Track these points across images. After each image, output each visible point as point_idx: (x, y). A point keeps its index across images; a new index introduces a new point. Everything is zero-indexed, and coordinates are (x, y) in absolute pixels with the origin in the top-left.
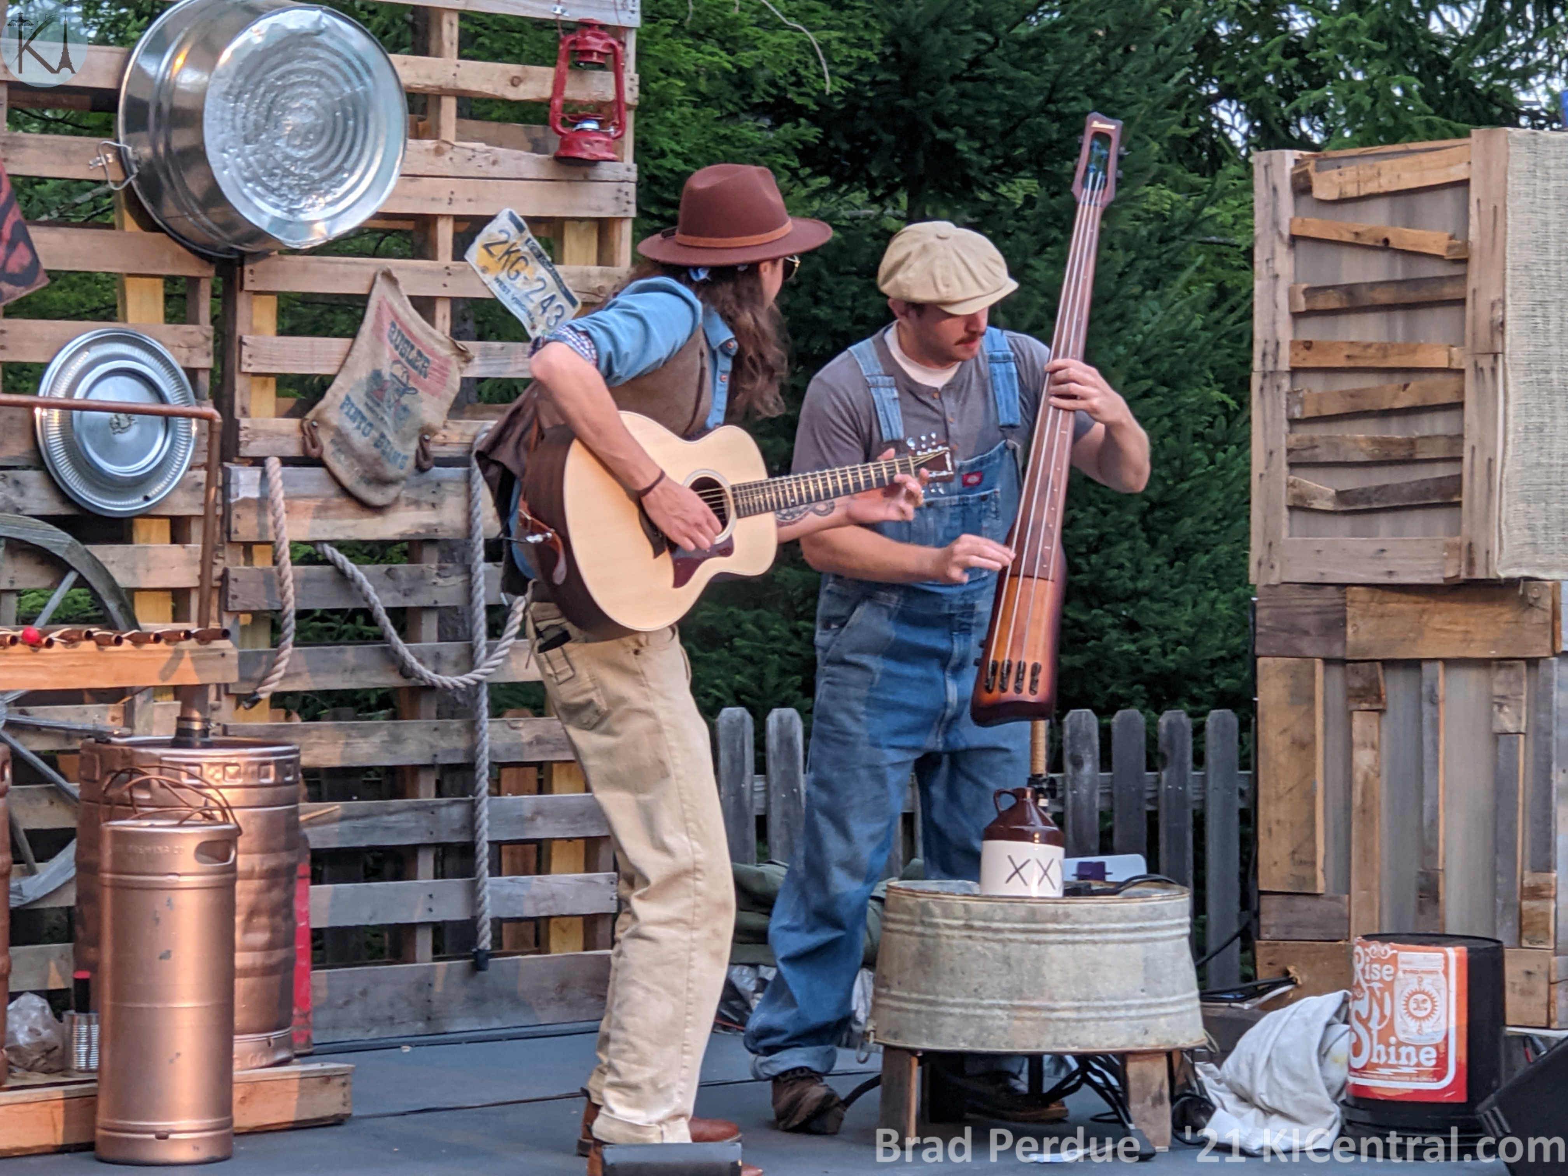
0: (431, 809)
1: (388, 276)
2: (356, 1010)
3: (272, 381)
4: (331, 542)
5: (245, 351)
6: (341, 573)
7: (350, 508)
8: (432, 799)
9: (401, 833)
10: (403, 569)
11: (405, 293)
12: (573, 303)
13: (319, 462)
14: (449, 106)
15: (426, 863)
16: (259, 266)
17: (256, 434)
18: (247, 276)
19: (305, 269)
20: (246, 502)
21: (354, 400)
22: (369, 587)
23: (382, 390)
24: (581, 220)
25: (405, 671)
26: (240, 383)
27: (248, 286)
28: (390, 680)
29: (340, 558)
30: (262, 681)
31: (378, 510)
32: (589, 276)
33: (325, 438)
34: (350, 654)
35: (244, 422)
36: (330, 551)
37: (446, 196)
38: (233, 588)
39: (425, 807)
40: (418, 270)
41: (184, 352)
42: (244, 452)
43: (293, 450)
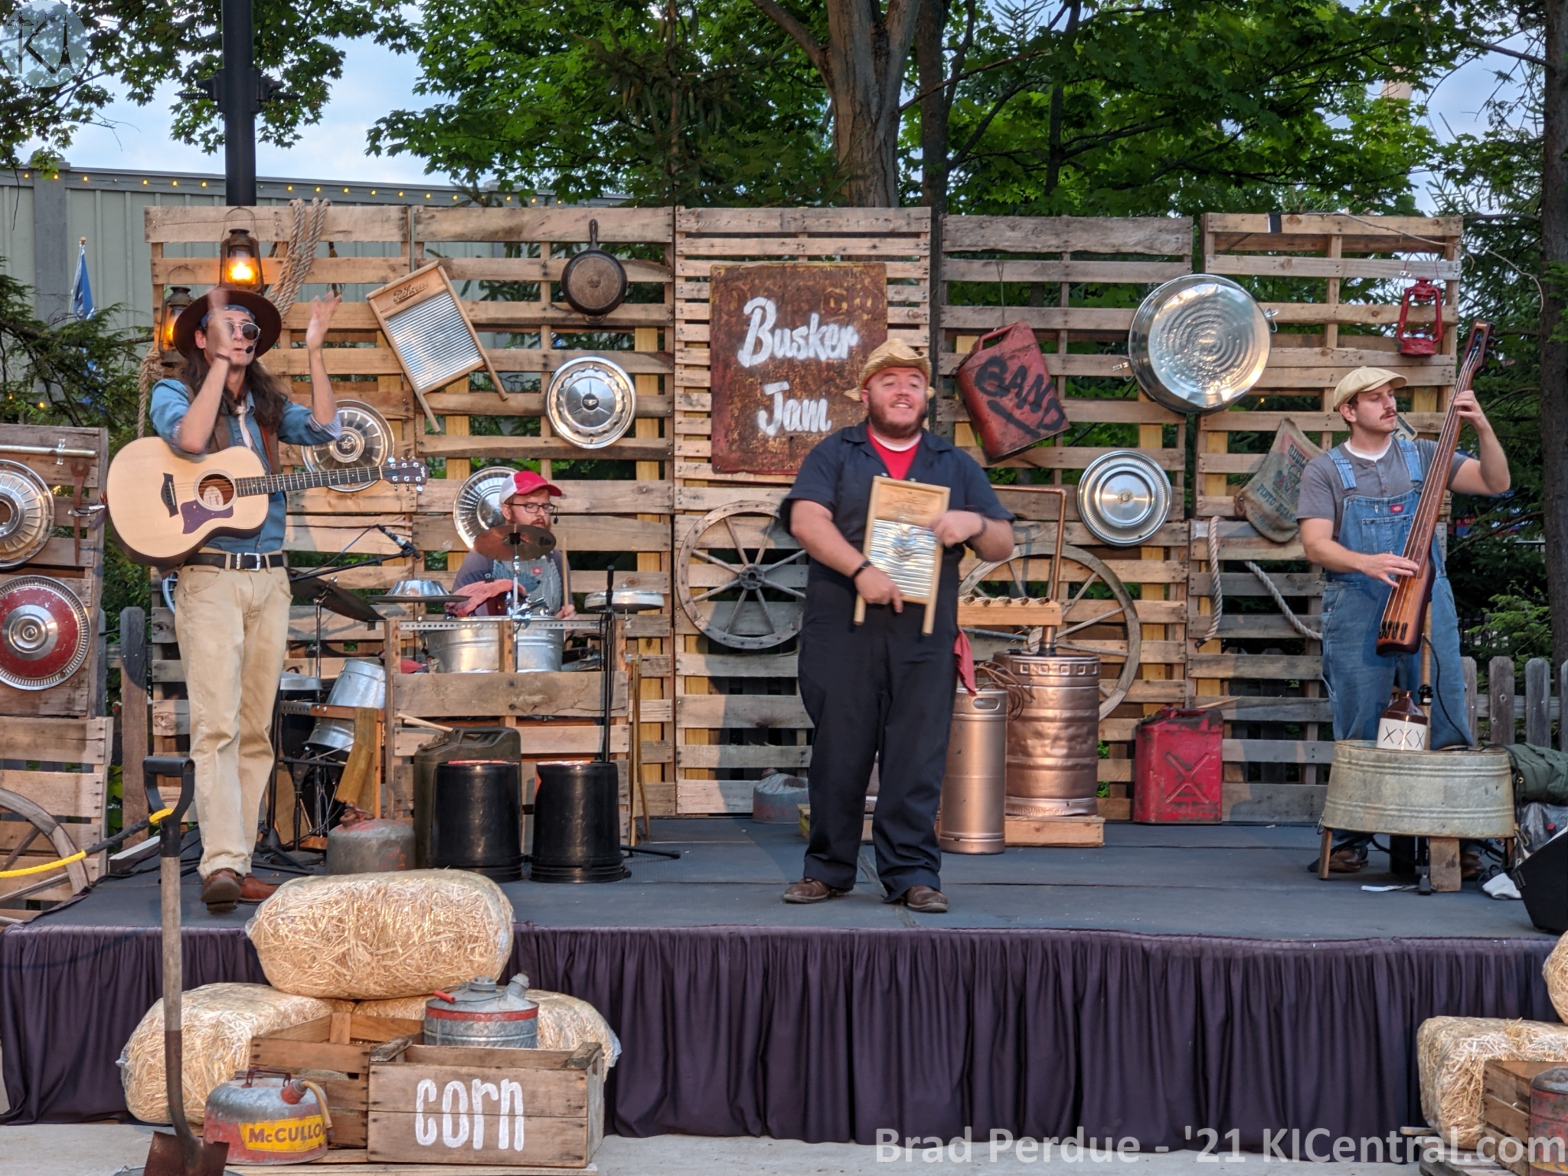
0: (1314, 703)
1: (1288, 420)
2: (1265, 806)
3: (1224, 477)
4: (1254, 561)
5: (1201, 462)
6: (1257, 576)
7: (1265, 544)
8: (1317, 698)
9: (1294, 715)
10: (1297, 576)
11: (1300, 429)
12: (1412, 433)
13: (1244, 519)
14: (1333, 330)
15: (1313, 732)
16: (1209, 417)
17: (1206, 504)
18: (1202, 423)
19: (1237, 418)
20: (1200, 540)
21: (1266, 485)
22: (1271, 584)
23: (1282, 481)
24: (1425, 387)
25: (1297, 630)
26: (1199, 478)
27: (1203, 427)
28: (1289, 634)
29: (1257, 569)
30: (1207, 632)
31: (1282, 544)
32: (1422, 417)
33: (1247, 506)
34: (1263, 619)
35: (1199, 498)
36: (1252, 565)
37: (1328, 376)
38: (1191, 583)
39: (1310, 702)
40: (1309, 417)
41: (1168, 462)
42: (1200, 513)
43: (1230, 512)
